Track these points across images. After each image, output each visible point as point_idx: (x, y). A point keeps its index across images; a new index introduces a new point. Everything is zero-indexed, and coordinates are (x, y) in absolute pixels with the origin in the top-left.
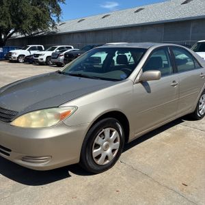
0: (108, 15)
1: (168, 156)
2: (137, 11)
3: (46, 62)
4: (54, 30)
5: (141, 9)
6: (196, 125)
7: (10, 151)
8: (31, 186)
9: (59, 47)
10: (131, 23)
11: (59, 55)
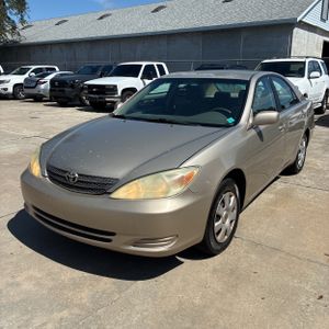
0: (107, 15)
1: (287, 223)
2: (156, 10)
3: (13, 94)
4: (16, 38)
5: (162, 7)
6: (298, 181)
7: (113, 234)
8: (139, 282)
9: (34, 67)
10: (150, 29)
11: (38, 83)
